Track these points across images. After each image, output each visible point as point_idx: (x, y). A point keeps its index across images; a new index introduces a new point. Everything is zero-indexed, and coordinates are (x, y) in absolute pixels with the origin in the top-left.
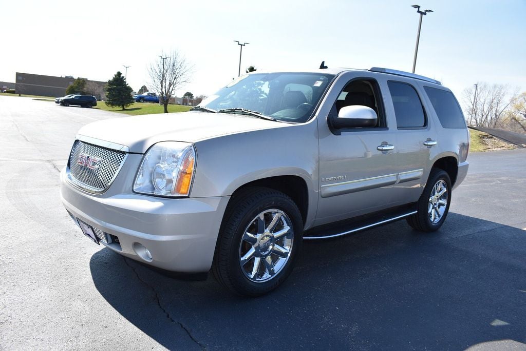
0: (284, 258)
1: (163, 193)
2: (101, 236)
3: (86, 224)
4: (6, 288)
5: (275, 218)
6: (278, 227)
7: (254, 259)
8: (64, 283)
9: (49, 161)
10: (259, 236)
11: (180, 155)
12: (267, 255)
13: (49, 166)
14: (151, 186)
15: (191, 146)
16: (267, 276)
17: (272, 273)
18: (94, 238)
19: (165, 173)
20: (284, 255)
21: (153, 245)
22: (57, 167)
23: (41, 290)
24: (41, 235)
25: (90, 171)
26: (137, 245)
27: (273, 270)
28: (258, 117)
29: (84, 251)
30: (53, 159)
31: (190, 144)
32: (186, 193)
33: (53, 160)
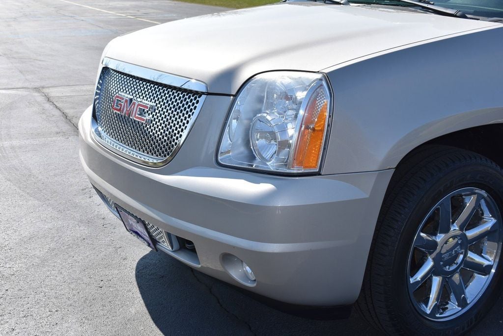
0: (485, 275)
1: (272, 166)
2: (161, 238)
3: (132, 215)
4: (13, 320)
5: (470, 202)
6: (475, 220)
7: (430, 280)
8: (101, 313)
9: (37, 89)
10: (440, 238)
11: (301, 95)
12: (454, 272)
13: (39, 98)
14: (246, 152)
15: (321, 80)
16: (453, 308)
17: (462, 303)
18: (148, 238)
19: (276, 130)
20: (485, 270)
21: (257, 259)
22: (51, 99)
23: (67, 325)
24: (50, 226)
25: (137, 126)
26: (227, 257)
27: (465, 299)
28: (427, 10)
29: (123, 254)
30: (42, 85)
31: (319, 76)
32: (315, 167)
33: (43, 87)
